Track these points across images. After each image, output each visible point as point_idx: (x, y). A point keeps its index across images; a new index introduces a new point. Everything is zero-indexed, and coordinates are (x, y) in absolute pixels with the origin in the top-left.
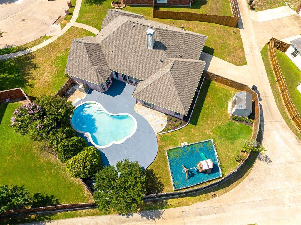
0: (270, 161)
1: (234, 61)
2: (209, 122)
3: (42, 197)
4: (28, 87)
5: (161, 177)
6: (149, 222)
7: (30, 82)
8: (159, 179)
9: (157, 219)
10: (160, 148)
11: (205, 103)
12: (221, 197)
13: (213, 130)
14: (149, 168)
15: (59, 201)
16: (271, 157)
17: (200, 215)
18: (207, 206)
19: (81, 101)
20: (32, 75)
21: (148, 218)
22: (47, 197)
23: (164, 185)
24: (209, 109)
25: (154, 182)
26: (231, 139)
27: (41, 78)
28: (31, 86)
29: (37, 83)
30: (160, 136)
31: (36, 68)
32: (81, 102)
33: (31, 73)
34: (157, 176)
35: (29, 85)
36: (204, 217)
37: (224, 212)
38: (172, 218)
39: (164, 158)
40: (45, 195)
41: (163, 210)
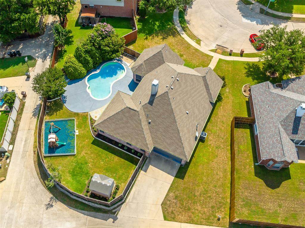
1: (168, 202)
2: (92, 155)
3: (64, 54)
4: (145, 37)
5: (56, 115)
6: (33, 109)
7: (150, 38)
8: (55, 113)
9: (33, 114)
10: (77, 114)
11: (113, 156)
12: (32, 158)
13: (85, 158)
14: (64, 107)
15: (59, 62)
16: (50, 210)
17: (25, 141)
20: (157, 37)
21: (35, 109)
22: (63, 56)
23: (51, 117)
24: (106, 158)
25: (55, 111)
27: (153, 43)
28: (147, 38)
29: (148, 41)
30: (87, 115)
31: (163, 39)
32: (126, 66)
33: (158, 37)
34: (58, 113)
35: (147, 37)
36: (23, 143)
37: (21, 158)
38: (30, 123)
39: (70, 116)
40: (64, 55)
41: (37, 118)
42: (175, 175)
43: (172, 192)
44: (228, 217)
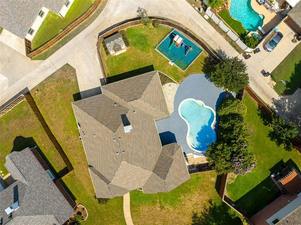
0: (139, 8)
4: (213, 202)
5: (201, 63)
7: (208, 206)
8: (204, 63)
9: (223, 51)
10: (186, 75)
12: (184, 24)
14: (203, 73)
16: (137, 9)
18: (195, 29)
19: (195, 154)
20: (203, 211)
21: (226, 56)
23: (204, 58)
25: (207, 65)
26: (145, 38)
27: (199, 201)
28: (210, 202)
29: (206, 200)
30: (178, 81)
31: (194, 214)
32: (195, 152)
33: (202, 213)
34: (203, 65)
35: (212, 204)
38: (215, 43)
39: (189, 70)
41: (215, 51)
42: (81, 94)
43: (75, 81)
44: (33, 96)
